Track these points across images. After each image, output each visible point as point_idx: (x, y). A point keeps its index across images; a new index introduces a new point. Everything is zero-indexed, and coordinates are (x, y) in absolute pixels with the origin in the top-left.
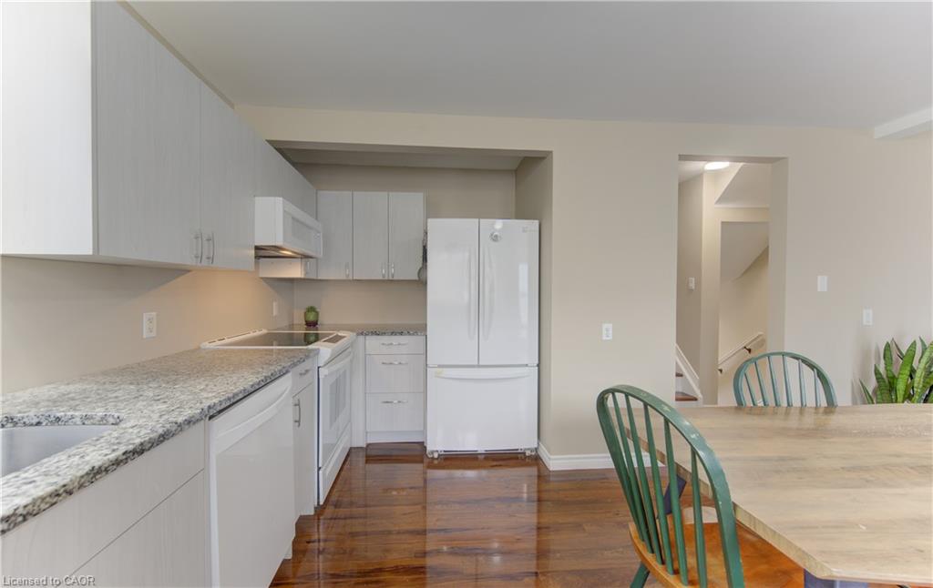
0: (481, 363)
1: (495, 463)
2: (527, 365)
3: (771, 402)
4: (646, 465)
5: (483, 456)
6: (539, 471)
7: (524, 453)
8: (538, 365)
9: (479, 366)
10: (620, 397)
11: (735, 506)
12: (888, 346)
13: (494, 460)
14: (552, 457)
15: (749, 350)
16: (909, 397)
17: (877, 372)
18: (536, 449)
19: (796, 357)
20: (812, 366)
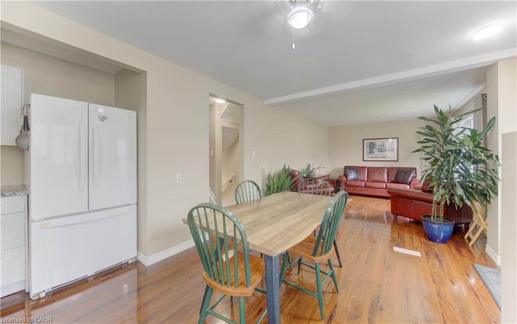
0: (90, 210)
1: (104, 278)
2: (129, 205)
3: (243, 202)
4: (207, 240)
5: (93, 277)
6: (138, 270)
7: (128, 263)
8: (137, 203)
9: (89, 212)
10: (201, 210)
11: (248, 243)
12: (269, 175)
13: (103, 276)
14: (148, 258)
15: (231, 181)
16: (273, 192)
17: (267, 185)
18: (136, 257)
19: (252, 182)
20: (256, 185)
